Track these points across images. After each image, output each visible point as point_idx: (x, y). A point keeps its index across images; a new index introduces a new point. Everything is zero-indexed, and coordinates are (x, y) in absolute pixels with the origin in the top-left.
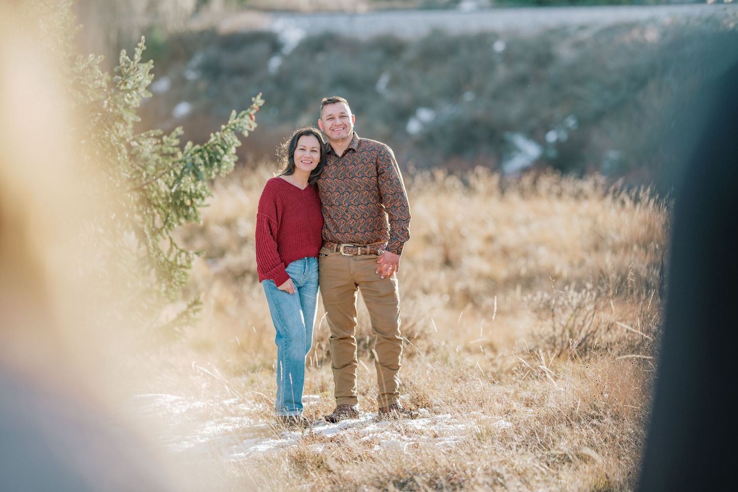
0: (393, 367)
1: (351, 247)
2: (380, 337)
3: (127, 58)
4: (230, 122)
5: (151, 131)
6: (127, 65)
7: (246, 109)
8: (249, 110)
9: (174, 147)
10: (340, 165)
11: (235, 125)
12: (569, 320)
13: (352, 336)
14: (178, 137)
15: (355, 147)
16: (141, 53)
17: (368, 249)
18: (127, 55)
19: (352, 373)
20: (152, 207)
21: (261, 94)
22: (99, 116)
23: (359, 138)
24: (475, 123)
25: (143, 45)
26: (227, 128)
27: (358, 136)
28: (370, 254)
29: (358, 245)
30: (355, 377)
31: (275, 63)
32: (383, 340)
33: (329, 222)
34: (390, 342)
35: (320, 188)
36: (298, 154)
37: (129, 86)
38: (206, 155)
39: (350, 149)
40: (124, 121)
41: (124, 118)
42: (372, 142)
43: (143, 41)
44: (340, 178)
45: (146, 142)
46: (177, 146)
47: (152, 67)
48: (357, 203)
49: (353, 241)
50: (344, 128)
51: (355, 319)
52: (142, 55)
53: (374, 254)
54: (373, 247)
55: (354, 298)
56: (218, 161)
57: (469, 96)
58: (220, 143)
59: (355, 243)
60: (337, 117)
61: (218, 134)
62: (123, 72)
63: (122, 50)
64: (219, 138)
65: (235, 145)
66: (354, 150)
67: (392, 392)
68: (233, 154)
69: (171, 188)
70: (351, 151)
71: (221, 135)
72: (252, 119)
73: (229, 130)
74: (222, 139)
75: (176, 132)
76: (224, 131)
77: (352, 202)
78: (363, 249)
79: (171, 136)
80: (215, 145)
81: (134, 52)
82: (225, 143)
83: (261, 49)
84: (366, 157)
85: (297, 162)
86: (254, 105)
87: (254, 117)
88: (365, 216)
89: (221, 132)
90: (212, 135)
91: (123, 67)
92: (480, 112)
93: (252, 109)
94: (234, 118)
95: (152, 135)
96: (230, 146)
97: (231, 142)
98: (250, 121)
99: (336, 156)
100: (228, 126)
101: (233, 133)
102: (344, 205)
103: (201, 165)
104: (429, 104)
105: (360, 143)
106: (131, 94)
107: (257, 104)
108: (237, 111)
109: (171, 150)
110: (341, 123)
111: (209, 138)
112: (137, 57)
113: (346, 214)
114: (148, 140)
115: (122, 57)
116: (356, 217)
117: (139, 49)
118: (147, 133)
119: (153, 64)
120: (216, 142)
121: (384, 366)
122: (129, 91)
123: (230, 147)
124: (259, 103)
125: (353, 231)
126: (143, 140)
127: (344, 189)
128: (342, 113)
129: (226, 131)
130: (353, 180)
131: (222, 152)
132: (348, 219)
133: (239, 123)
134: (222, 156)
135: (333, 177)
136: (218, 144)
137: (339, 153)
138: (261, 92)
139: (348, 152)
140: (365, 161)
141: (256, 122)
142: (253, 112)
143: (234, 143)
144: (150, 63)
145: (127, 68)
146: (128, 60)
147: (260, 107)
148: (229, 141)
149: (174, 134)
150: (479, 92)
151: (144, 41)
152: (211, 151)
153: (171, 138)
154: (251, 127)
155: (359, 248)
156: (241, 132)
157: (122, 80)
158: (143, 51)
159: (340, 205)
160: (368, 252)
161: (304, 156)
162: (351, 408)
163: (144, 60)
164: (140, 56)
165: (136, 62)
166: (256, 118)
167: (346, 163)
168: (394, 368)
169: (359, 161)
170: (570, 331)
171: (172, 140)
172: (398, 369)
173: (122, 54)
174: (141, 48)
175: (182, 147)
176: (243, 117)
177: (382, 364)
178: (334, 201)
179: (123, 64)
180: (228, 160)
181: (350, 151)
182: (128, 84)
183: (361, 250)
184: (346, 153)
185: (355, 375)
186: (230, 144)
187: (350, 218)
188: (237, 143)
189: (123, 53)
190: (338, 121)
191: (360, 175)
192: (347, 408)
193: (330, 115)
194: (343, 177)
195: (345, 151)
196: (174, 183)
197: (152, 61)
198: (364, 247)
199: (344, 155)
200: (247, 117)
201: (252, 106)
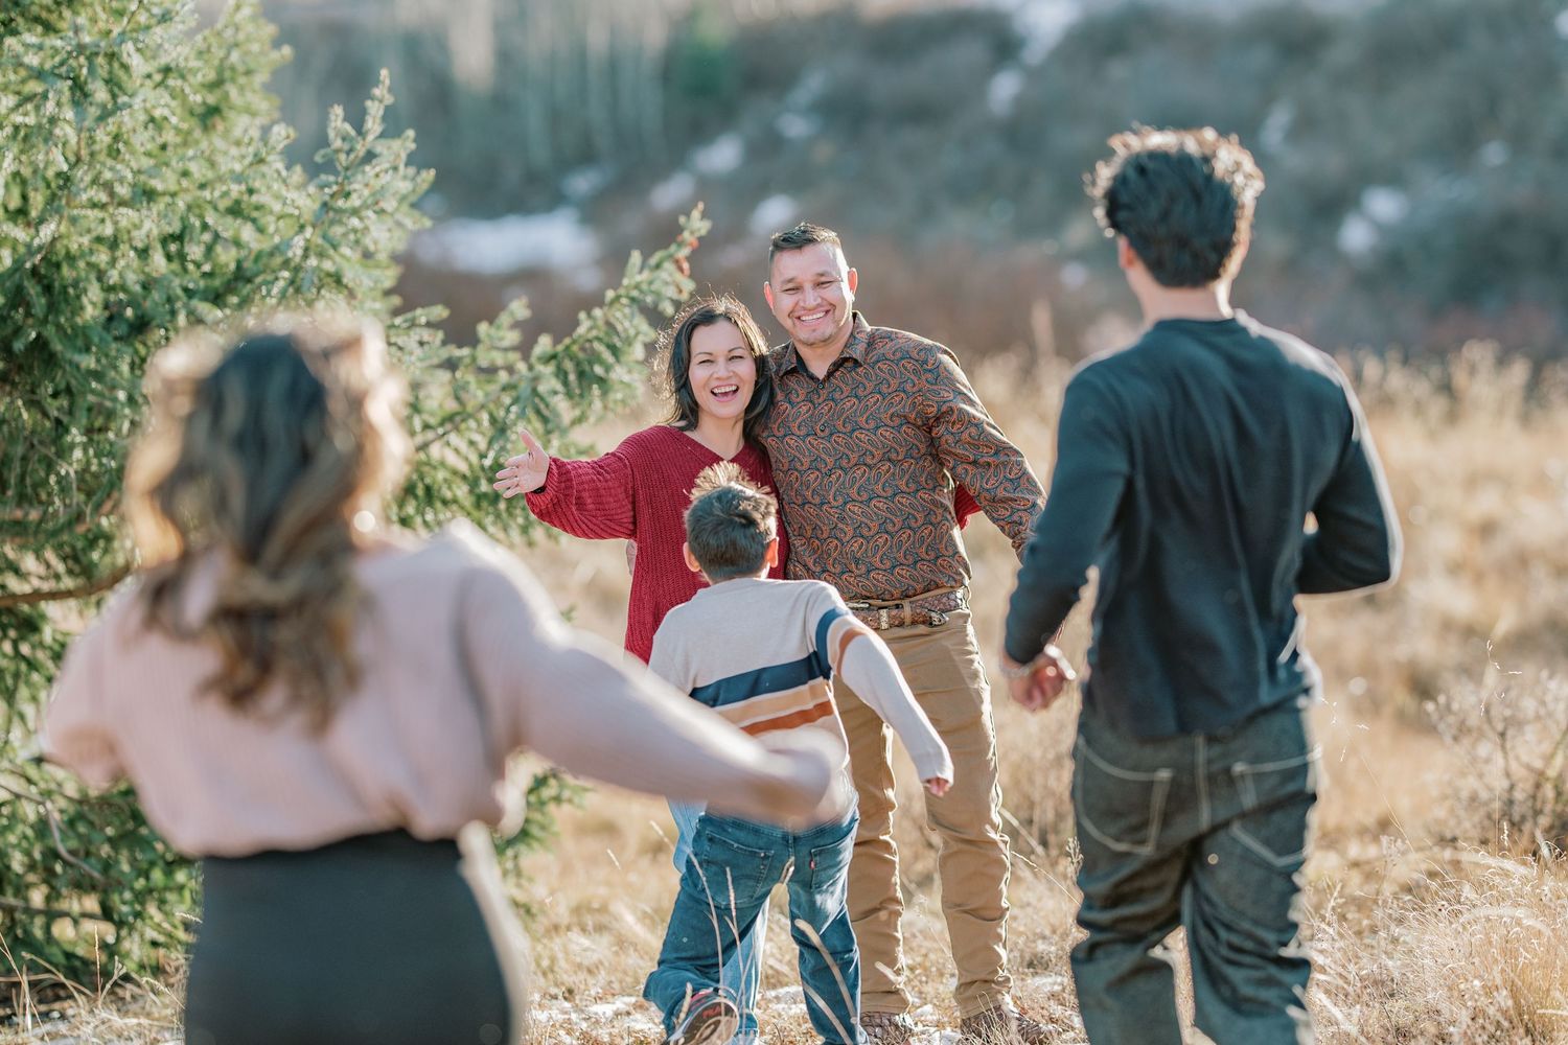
0: (987, 914)
1: (863, 609)
2: (949, 840)
3: (348, 127)
4: (625, 282)
5: (419, 311)
6: (346, 147)
7: (666, 246)
8: (673, 248)
9: (506, 350)
10: (820, 401)
11: (637, 286)
12: (1552, 756)
13: (886, 838)
14: (516, 325)
15: (857, 352)
16: (381, 112)
17: (907, 612)
18: (345, 119)
19: (888, 931)
20: (438, 505)
21: (701, 206)
22: (285, 279)
23: (869, 328)
24: (1508, 222)
25: (385, 92)
26: (618, 298)
27: (866, 325)
28: (914, 623)
29: (879, 602)
30: (898, 940)
31: (1005, 88)
32: (955, 846)
33: (802, 545)
34: (974, 849)
35: (773, 460)
36: (698, 374)
37: (355, 201)
38: (569, 365)
39: (846, 360)
40: (346, 287)
41: (345, 281)
42: (903, 337)
43: (383, 83)
44: (822, 435)
45: (405, 338)
46: (514, 349)
47: (413, 146)
48: (865, 497)
49: (864, 593)
50: (827, 312)
51: (890, 793)
52: (384, 118)
53: (924, 623)
54: (922, 607)
55: (884, 740)
56: (601, 381)
57: (1494, 154)
58: (601, 335)
59: (872, 598)
60: (808, 286)
61: (597, 312)
62: (338, 165)
63: (332, 106)
64: (600, 323)
65: (641, 338)
66: (856, 363)
67: (989, 977)
68: (638, 362)
69: (483, 456)
70: (849, 365)
71: (605, 315)
72: (681, 269)
73: (624, 301)
74: (609, 324)
75: (512, 314)
76: (612, 303)
77: (853, 492)
78: (894, 612)
79: (498, 321)
80: (590, 341)
81: (364, 112)
82: (617, 334)
83: (970, 52)
84: (888, 377)
85: (702, 396)
86: (686, 235)
87: (686, 266)
88: (890, 527)
89: (606, 308)
90: (582, 316)
91: (337, 151)
92: (1520, 194)
93: (681, 245)
94: (636, 269)
95: (423, 320)
96: (629, 342)
97: (632, 332)
98: (678, 276)
99: (812, 378)
100: (622, 291)
101: (635, 307)
102: (836, 504)
103: (555, 393)
104: (1393, 179)
105: (872, 340)
106: (361, 219)
107: (692, 233)
108: (642, 253)
109: (499, 358)
110: (819, 301)
111: (577, 324)
112: (373, 125)
113: (840, 525)
114: (412, 333)
115: (333, 125)
116: (865, 532)
117: (376, 103)
118: (409, 315)
119: (415, 141)
120: (594, 333)
121: (966, 912)
122: (355, 212)
123: (630, 344)
124: (699, 230)
125: (863, 569)
126: (398, 335)
127: (830, 461)
128: (822, 275)
129: (617, 306)
130: (854, 436)
131: (607, 356)
132: (847, 538)
133: (651, 283)
134: (608, 369)
135: (804, 431)
136: (598, 339)
137: (819, 369)
138: (702, 200)
139: (841, 365)
140: (884, 389)
141: (692, 276)
142: (684, 252)
143: (637, 334)
144: (408, 137)
145: (348, 153)
146: (348, 133)
147: (700, 239)
148: (626, 330)
149: (504, 319)
150: (1519, 141)
151: (387, 82)
152: (581, 355)
153: (498, 328)
154: (681, 291)
155: (884, 613)
156: (656, 306)
157: (337, 183)
158: (387, 108)
159: (823, 504)
160: (908, 621)
161: (715, 376)
162: (889, 1020)
163: (391, 130)
164: (378, 121)
165: (370, 138)
166: (691, 268)
167: (837, 395)
168: (990, 915)
169: (870, 386)
170: (1556, 787)
171: (501, 333)
172: (1001, 917)
173: (333, 117)
174: (381, 101)
175: (525, 348)
176: (658, 266)
177: (959, 906)
178: (808, 494)
179: (338, 143)
180: (626, 378)
181: (846, 364)
182: (354, 196)
183: (889, 616)
184: (837, 370)
185: (899, 935)
186: (628, 337)
187: (850, 534)
188: (646, 335)
189: (337, 116)
190: (811, 298)
191: (872, 425)
192: (878, 1021)
193: (790, 281)
194: (827, 430)
195: (834, 364)
196: (490, 443)
197: (411, 133)
198: (897, 606)
199: (830, 374)
200: (669, 266)
201: (679, 239)
